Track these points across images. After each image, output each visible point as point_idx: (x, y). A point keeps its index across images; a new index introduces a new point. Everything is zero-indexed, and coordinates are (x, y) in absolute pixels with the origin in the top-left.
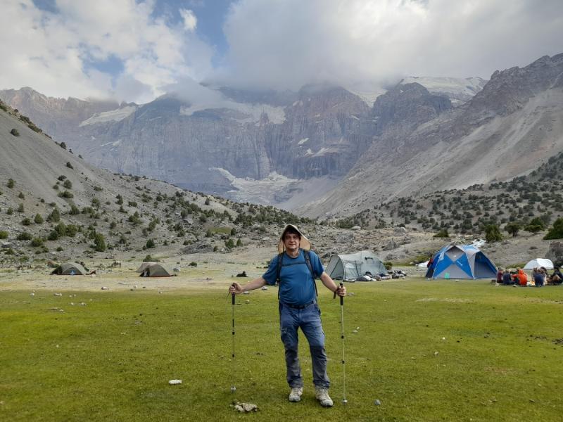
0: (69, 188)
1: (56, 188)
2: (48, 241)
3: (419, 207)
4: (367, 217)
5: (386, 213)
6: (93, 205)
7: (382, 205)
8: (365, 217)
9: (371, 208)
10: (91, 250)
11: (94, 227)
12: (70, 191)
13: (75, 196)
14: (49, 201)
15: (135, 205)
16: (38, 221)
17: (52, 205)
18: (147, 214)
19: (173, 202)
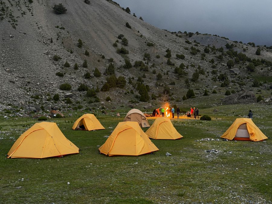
0: (126, 45)
2: (101, 92)
10: (136, 100)
12: (126, 48)
13: (130, 52)
15: (182, 57)
16: (97, 74)
17: (111, 60)
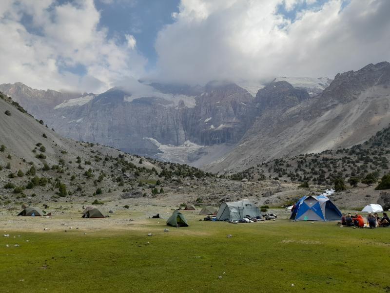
0: (44, 152)
1: (34, 151)
2: (27, 190)
3: (288, 166)
4: (252, 172)
5: (266, 169)
6: (60, 164)
7: (263, 164)
8: (251, 172)
9: (255, 166)
10: (56, 196)
11: (59, 179)
13: (47, 157)
14: (28, 161)
15: (89, 163)
16: (20, 175)
17: (31, 163)
18: (97, 170)
19: (117, 162)
